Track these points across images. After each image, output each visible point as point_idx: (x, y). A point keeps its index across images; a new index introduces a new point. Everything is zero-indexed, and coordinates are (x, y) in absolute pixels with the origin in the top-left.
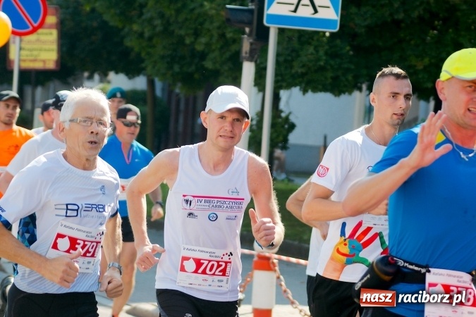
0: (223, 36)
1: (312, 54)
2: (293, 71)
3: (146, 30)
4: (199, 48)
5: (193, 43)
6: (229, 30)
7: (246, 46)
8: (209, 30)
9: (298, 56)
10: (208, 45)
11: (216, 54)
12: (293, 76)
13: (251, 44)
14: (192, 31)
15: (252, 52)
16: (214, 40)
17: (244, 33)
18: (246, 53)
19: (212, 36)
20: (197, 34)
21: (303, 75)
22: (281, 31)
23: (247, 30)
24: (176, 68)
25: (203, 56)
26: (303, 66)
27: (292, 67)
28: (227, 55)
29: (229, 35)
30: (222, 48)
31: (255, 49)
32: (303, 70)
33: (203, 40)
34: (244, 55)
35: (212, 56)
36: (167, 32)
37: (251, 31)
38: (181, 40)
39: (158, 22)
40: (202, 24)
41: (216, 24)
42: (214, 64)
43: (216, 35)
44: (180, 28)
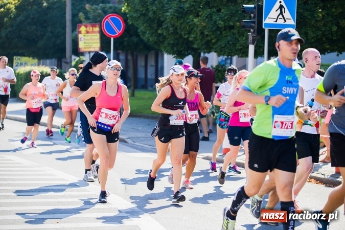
0: (202, 33)
1: (245, 40)
2: (236, 48)
4: (191, 39)
5: (188, 38)
6: (206, 31)
7: (250, 38)
8: (195, 31)
10: (195, 38)
11: (199, 41)
12: (236, 50)
13: (253, 37)
14: (187, 32)
16: (198, 36)
18: (251, 41)
19: (197, 34)
20: (189, 33)
21: (241, 49)
22: (270, 31)
23: (252, 30)
24: (175, 49)
25: (193, 43)
26: (241, 46)
28: (204, 42)
30: (202, 38)
32: (241, 47)
33: (193, 36)
35: (196, 42)
36: (175, 32)
37: (254, 31)
38: (181, 36)
39: (171, 29)
40: (192, 29)
41: (199, 29)
42: (198, 46)
43: (199, 33)
44: (182, 31)
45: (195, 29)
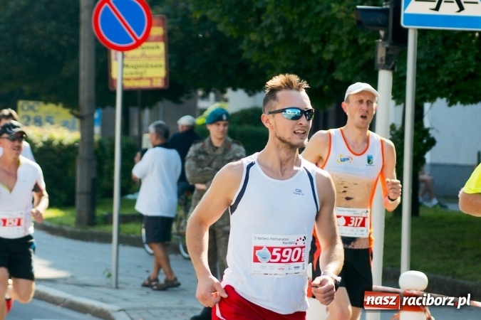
0: (355, 41)
1: (460, 59)
2: (438, 80)
3: (265, 39)
4: (327, 57)
5: (320, 52)
6: (361, 35)
7: (381, 53)
8: (338, 36)
9: (444, 62)
10: (337, 53)
11: (347, 62)
12: (438, 86)
13: (387, 49)
14: (319, 38)
15: (388, 58)
17: (379, 37)
18: (382, 60)
19: (341, 43)
20: (324, 41)
21: (450, 84)
22: (422, 34)
23: (382, 33)
25: (332, 66)
26: (450, 74)
27: (436, 76)
28: (360, 63)
29: (361, 41)
30: (353, 55)
31: (391, 55)
32: (451, 79)
33: (332, 47)
34: (379, 62)
35: (342, 65)
36: (290, 40)
37: (386, 35)
38: (306, 49)
39: (279, 29)
40: (329, 29)
41: (346, 29)
42: (345, 74)
43: (346, 41)
44: (305, 35)
45: (335, 31)
